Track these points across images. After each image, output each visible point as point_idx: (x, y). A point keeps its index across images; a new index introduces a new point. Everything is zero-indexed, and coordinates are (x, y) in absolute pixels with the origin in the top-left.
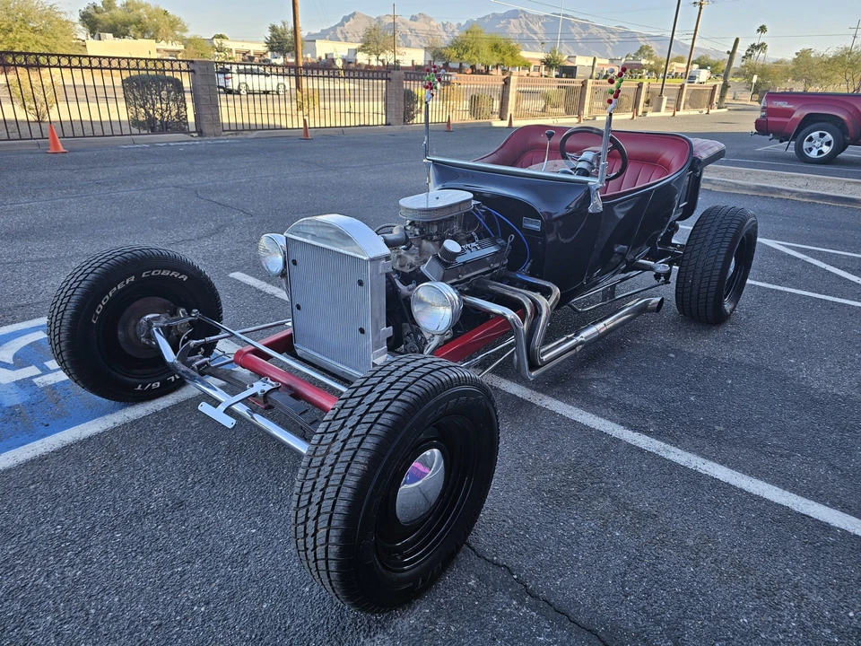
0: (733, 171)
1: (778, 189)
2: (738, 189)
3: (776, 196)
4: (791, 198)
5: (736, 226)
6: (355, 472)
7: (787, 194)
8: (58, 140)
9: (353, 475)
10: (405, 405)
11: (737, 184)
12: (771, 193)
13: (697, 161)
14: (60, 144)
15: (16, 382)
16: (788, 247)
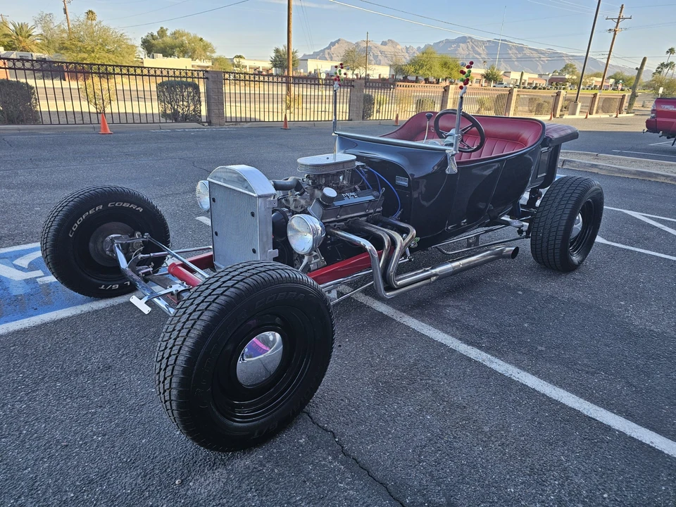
0: (620, 159)
1: (655, 174)
2: (621, 173)
3: (653, 180)
4: (666, 181)
5: (579, 192)
6: (192, 335)
7: (662, 178)
8: (107, 125)
9: (191, 337)
10: (238, 291)
11: (620, 169)
12: (649, 177)
13: (548, 139)
14: (108, 127)
15: (25, 280)
16: (650, 218)
